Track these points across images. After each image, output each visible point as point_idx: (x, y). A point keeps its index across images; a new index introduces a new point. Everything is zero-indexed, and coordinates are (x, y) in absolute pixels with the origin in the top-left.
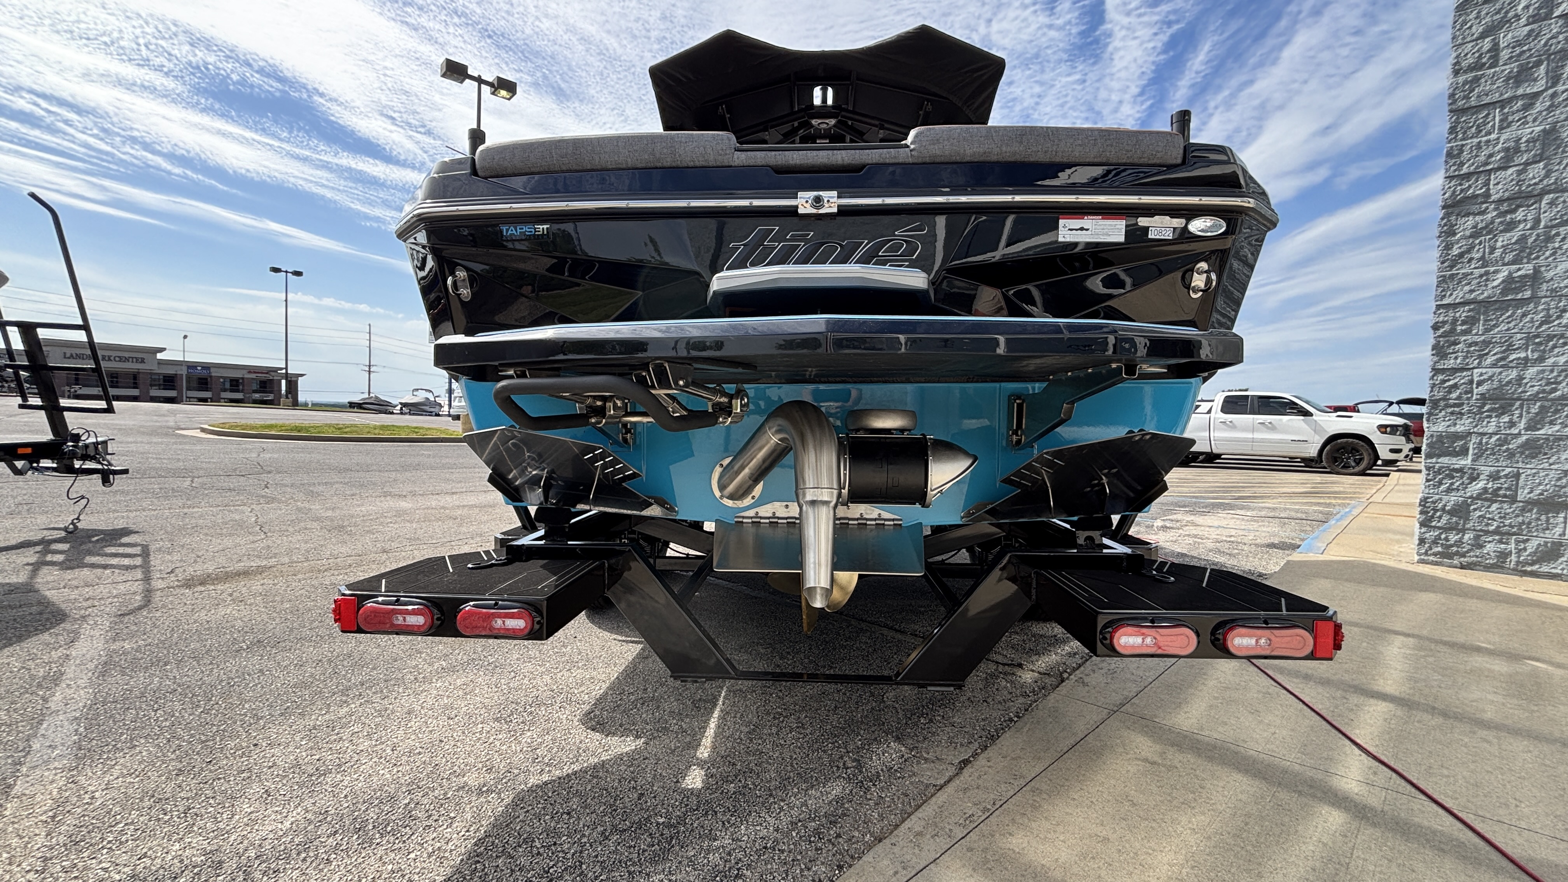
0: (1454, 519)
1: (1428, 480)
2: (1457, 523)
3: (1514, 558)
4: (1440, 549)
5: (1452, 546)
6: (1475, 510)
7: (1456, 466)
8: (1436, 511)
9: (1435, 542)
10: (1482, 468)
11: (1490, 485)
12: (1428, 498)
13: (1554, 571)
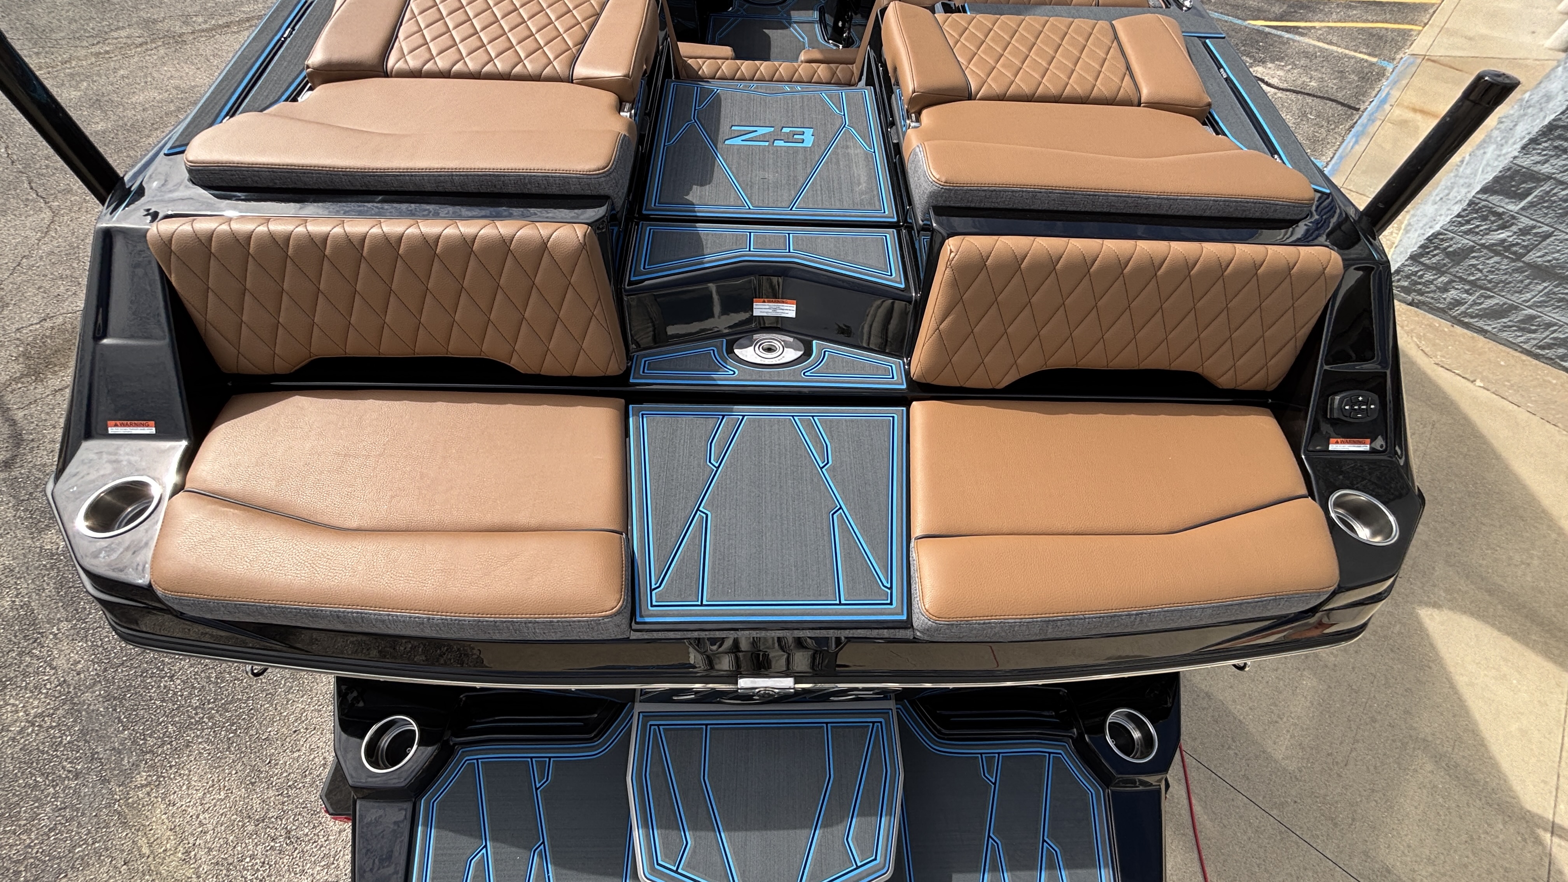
0: (1446, 260)
1: (1458, 216)
2: (1445, 265)
3: (1463, 308)
4: (1406, 284)
5: (1420, 283)
6: (1474, 257)
7: (1501, 210)
8: (1436, 248)
9: (1408, 277)
10: (1523, 219)
11: (1510, 239)
12: (1441, 234)
13: (1486, 328)
